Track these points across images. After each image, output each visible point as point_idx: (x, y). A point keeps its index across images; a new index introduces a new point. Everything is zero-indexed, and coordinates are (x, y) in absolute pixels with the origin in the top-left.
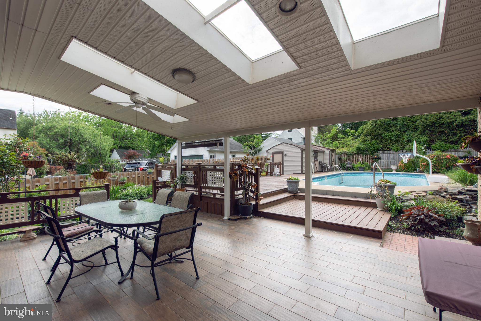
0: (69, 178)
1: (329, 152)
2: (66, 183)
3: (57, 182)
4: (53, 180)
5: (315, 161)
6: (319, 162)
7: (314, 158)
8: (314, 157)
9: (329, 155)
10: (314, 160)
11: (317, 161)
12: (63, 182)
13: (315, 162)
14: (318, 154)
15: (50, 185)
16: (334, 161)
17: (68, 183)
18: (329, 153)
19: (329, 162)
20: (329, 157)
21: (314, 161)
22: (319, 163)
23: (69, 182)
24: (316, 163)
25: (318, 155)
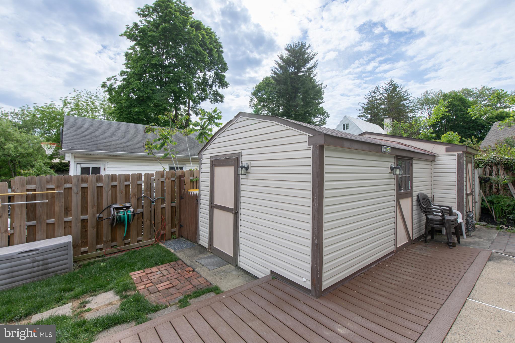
1: (455, 158)
5: (399, 197)
6: (415, 198)
7: (393, 187)
8: (393, 181)
9: (455, 170)
10: (393, 192)
11: (409, 194)
13: (398, 204)
14: (414, 166)
16: (471, 194)
18: (456, 162)
19: (455, 196)
20: (455, 179)
21: (393, 198)
22: (415, 203)
24: (406, 204)
25: (414, 170)
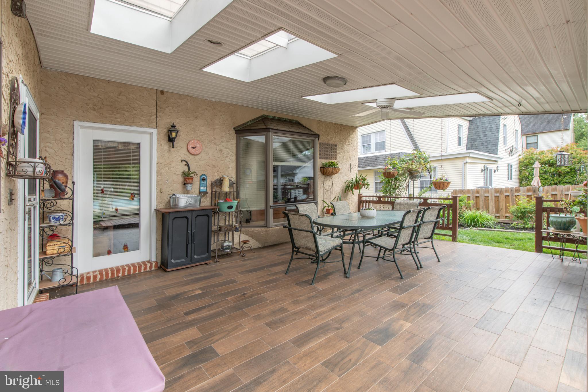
0: (512, 191)
2: (508, 196)
3: (498, 194)
4: (493, 192)
12: (504, 194)
15: (490, 197)
17: (510, 196)
23: (512, 195)
